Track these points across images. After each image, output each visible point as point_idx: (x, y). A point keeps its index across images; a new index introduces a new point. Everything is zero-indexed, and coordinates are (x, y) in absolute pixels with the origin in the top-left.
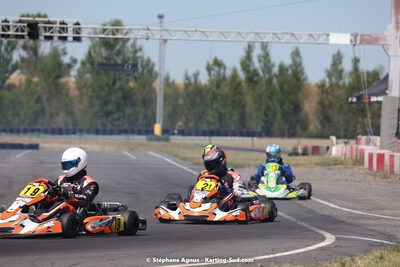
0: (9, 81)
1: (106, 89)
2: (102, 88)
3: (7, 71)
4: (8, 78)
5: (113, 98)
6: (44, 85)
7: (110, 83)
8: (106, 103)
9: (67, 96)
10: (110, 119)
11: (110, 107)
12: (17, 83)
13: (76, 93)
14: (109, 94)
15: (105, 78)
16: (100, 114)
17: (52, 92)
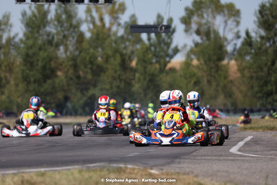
0: (169, 66)
1: (265, 69)
2: (261, 68)
3: (168, 55)
4: (169, 62)
5: (273, 79)
6: (205, 68)
7: (269, 63)
8: (266, 83)
9: (225, 78)
10: (270, 99)
11: (269, 88)
12: (178, 67)
13: (239, 75)
14: (269, 74)
15: (264, 58)
16: (260, 95)
17: (213, 74)
